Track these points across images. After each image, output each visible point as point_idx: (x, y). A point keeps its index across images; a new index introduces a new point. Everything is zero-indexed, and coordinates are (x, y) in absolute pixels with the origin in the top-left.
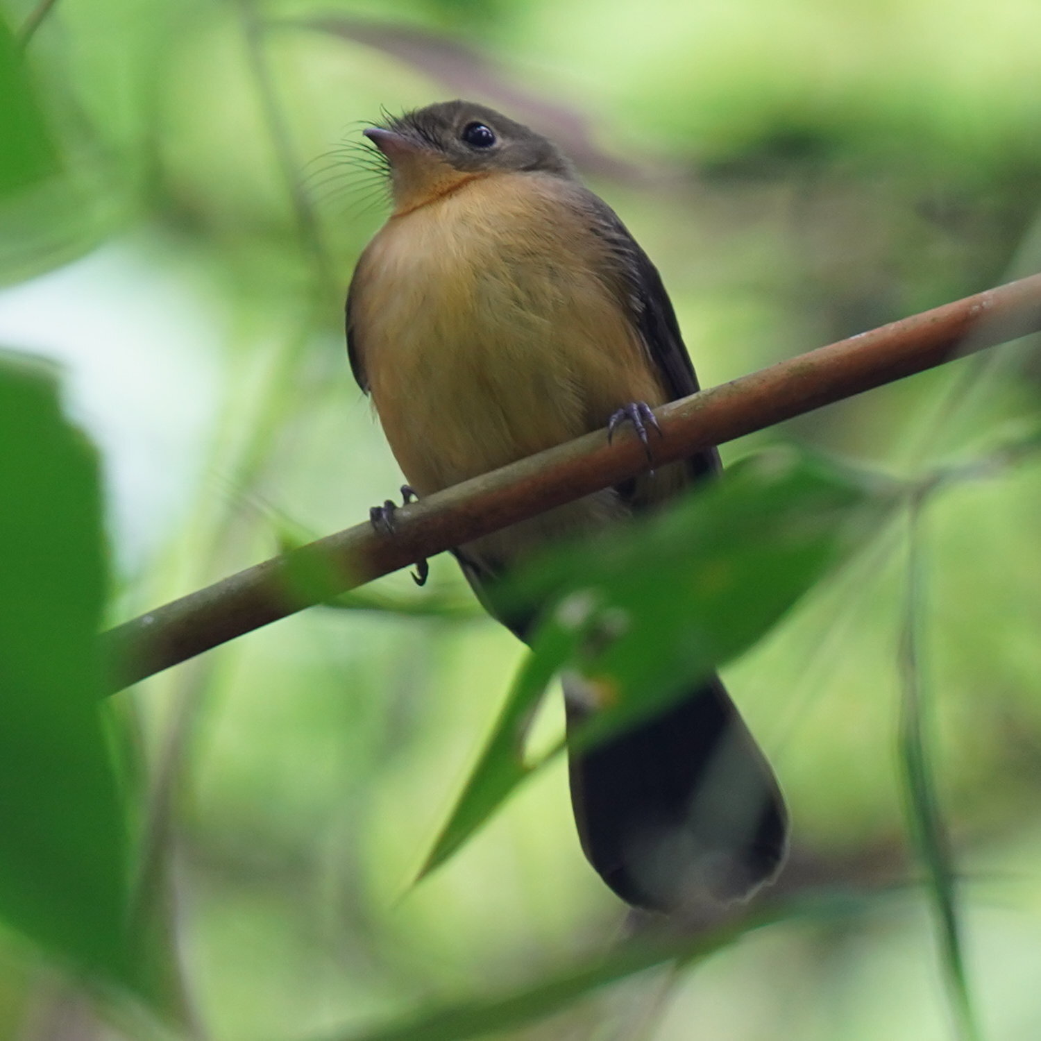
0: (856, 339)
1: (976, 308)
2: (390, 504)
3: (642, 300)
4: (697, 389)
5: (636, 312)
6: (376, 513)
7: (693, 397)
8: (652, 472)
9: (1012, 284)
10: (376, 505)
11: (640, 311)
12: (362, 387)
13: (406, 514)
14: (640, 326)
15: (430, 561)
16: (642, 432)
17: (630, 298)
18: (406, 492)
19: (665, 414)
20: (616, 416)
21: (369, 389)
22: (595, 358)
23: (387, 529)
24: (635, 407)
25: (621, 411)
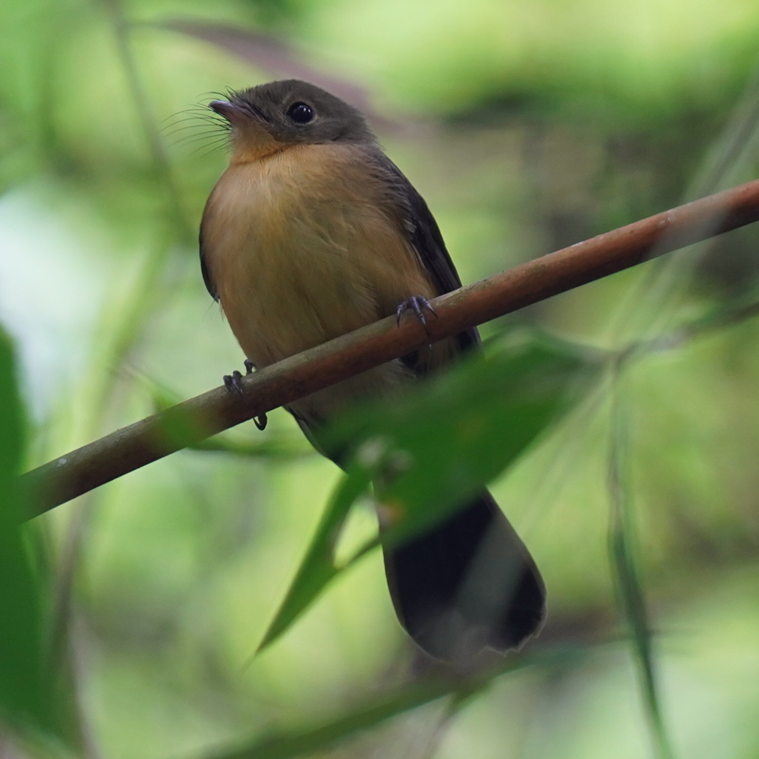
0: (576, 246)
1: (662, 222)
2: (237, 374)
3: (413, 223)
4: (460, 285)
5: (410, 233)
6: (228, 380)
7: (457, 291)
8: (431, 345)
9: (689, 204)
10: (228, 374)
11: (413, 232)
12: (213, 295)
13: (249, 381)
14: (414, 242)
15: (267, 414)
16: (422, 316)
17: (405, 223)
18: (248, 365)
19: (437, 304)
20: (401, 306)
21: (219, 298)
23: (236, 392)
24: (414, 299)
25: (405, 303)
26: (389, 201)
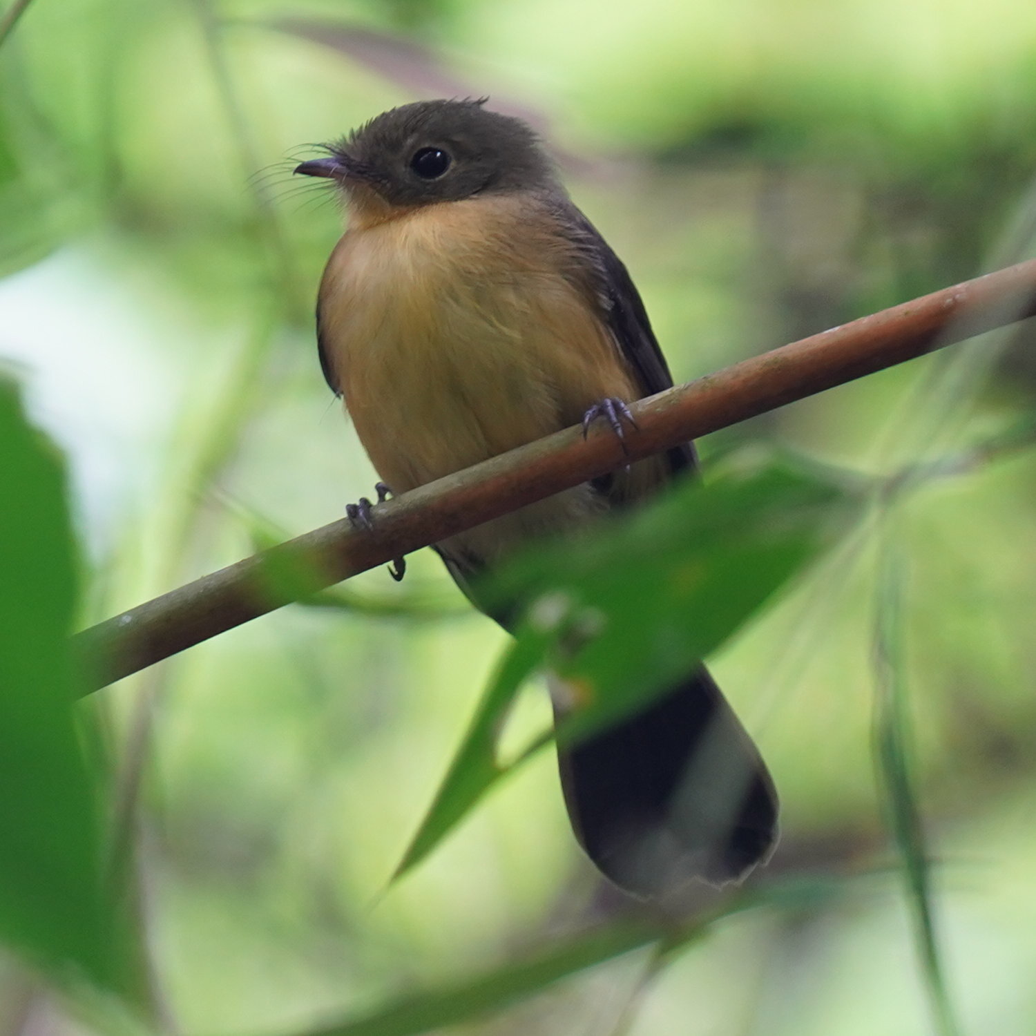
0: (830, 333)
1: (949, 301)
2: (365, 502)
3: (610, 299)
4: (671, 384)
5: (605, 310)
6: (353, 510)
7: (667, 392)
8: (628, 467)
9: (986, 276)
10: (352, 502)
11: (609, 309)
12: (334, 390)
13: (382, 511)
14: (610, 323)
15: (407, 557)
16: (618, 427)
17: (600, 298)
18: (381, 490)
19: (640, 409)
20: (590, 412)
21: (342, 393)
22: (567, 357)
23: (363, 527)
24: (609, 402)
25: (595, 408)
26: (576, 266)
